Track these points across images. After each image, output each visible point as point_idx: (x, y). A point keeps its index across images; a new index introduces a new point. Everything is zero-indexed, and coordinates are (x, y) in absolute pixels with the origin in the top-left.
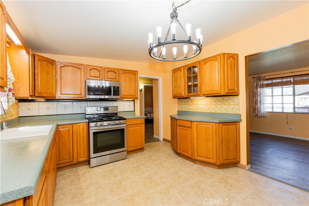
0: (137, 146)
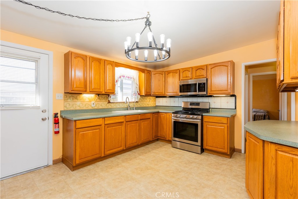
0: (218, 148)
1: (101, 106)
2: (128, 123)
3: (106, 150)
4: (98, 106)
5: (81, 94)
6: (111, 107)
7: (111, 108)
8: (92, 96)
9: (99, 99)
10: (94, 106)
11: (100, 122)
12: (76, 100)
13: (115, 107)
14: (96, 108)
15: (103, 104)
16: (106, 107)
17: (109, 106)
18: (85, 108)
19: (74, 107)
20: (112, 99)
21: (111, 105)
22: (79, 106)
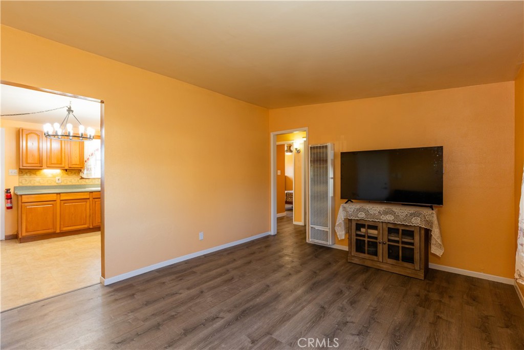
1: (70, 182)
2: (96, 200)
3: (62, 226)
4: (65, 182)
5: (41, 169)
6: (85, 183)
7: (85, 185)
8: (58, 172)
9: (68, 174)
10: (60, 182)
11: (54, 197)
12: (36, 176)
13: (91, 183)
14: (62, 184)
15: (73, 180)
16: (77, 183)
17: (83, 182)
18: (46, 184)
19: (32, 183)
20: (85, 174)
21: (85, 181)
22: (39, 182)
